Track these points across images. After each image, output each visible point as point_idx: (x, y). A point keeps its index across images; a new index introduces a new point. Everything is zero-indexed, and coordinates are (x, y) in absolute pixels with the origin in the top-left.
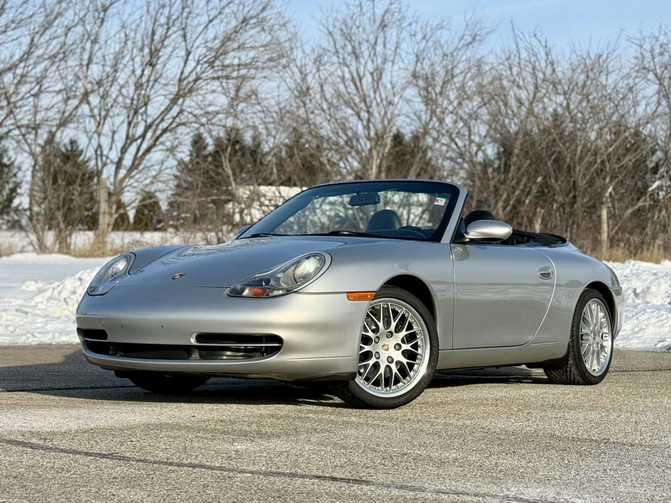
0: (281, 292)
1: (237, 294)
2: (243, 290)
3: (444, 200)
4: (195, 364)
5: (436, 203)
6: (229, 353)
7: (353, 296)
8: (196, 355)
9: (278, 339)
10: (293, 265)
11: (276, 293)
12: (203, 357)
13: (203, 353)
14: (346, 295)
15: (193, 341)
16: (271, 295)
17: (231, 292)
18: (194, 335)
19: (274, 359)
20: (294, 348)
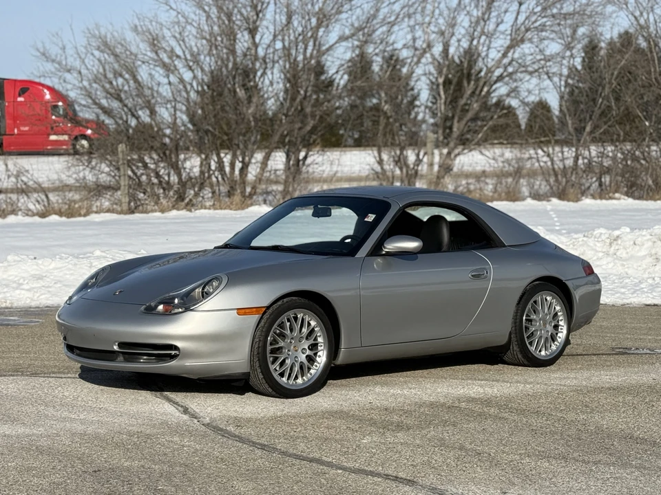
0: (180, 310)
1: (150, 310)
2: (156, 306)
3: (374, 216)
4: (121, 365)
5: (366, 220)
6: (145, 357)
7: (241, 311)
8: (121, 358)
9: (176, 348)
10: (201, 285)
11: (176, 311)
12: (127, 360)
13: (127, 356)
14: (236, 311)
15: (116, 348)
16: (173, 312)
17: (146, 309)
18: (117, 344)
19: (174, 363)
20: (190, 355)
